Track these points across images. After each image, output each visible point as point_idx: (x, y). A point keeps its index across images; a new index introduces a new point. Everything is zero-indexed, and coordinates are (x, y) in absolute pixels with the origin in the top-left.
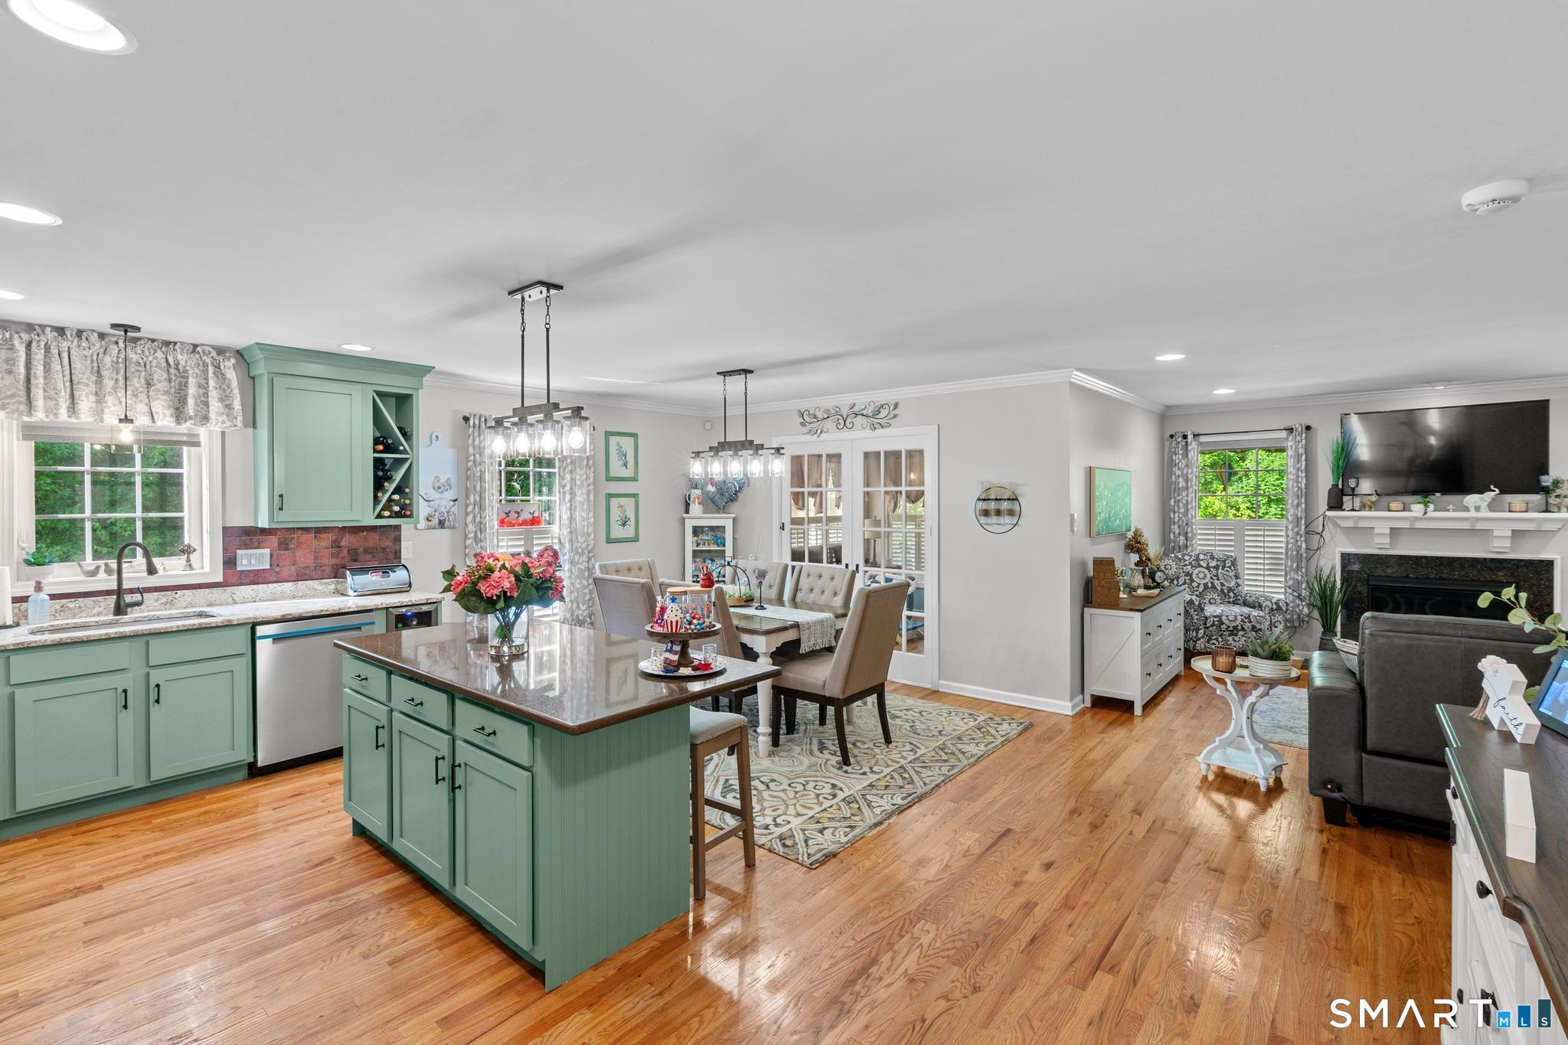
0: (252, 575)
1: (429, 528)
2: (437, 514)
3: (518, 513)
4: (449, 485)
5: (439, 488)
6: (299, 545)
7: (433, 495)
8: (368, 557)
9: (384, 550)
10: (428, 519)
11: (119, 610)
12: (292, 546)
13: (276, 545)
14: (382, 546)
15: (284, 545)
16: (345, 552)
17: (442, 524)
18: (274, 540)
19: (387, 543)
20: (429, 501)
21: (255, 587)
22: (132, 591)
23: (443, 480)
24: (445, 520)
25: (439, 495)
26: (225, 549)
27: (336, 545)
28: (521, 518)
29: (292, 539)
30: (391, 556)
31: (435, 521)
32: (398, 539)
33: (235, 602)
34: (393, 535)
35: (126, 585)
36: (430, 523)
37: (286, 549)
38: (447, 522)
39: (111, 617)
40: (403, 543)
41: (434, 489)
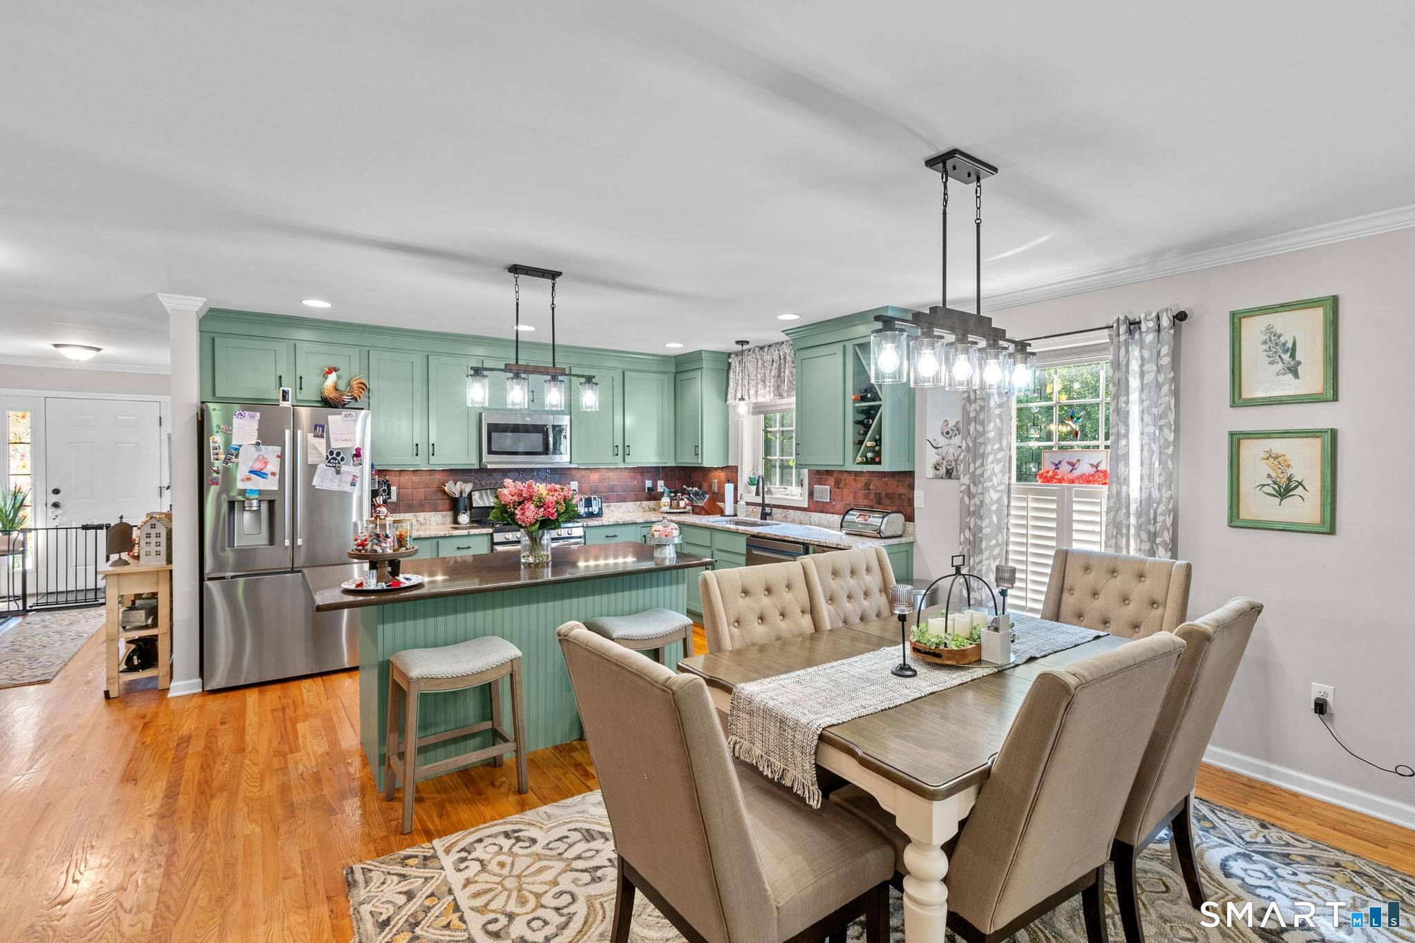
0: (821, 504)
1: (937, 477)
2: (945, 462)
3: (1073, 465)
4: (958, 430)
5: (948, 433)
6: (845, 485)
7: (942, 441)
8: (888, 502)
9: (900, 495)
10: (936, 468)
11: (764, 516)
12: (841, 486)
13: (833, 484)
14: (899, 492)
15: (837, 484)
16: (873, 495)
17: (949, 474)
18: (832, 480)
19: (902, 490)
20: (937, 448)
21: (820, 514)
22: (769, 505)
23: (951, 424)
24: (952, 469)
25: (947, 441)
26: (809, 484)
27: (867, 487)
28: (1077, 473)
29: (842, 479)
30: (906, 503)
31: (943, 471)
32: (911, 487)
33: (811, 525)
34: (908, 481)
35: (767, 502)
36: (938, 472)
37: (838, 488)
38: (954, 473)
39: (759, 521)
40: (916, 492)
41: (943, 434)
